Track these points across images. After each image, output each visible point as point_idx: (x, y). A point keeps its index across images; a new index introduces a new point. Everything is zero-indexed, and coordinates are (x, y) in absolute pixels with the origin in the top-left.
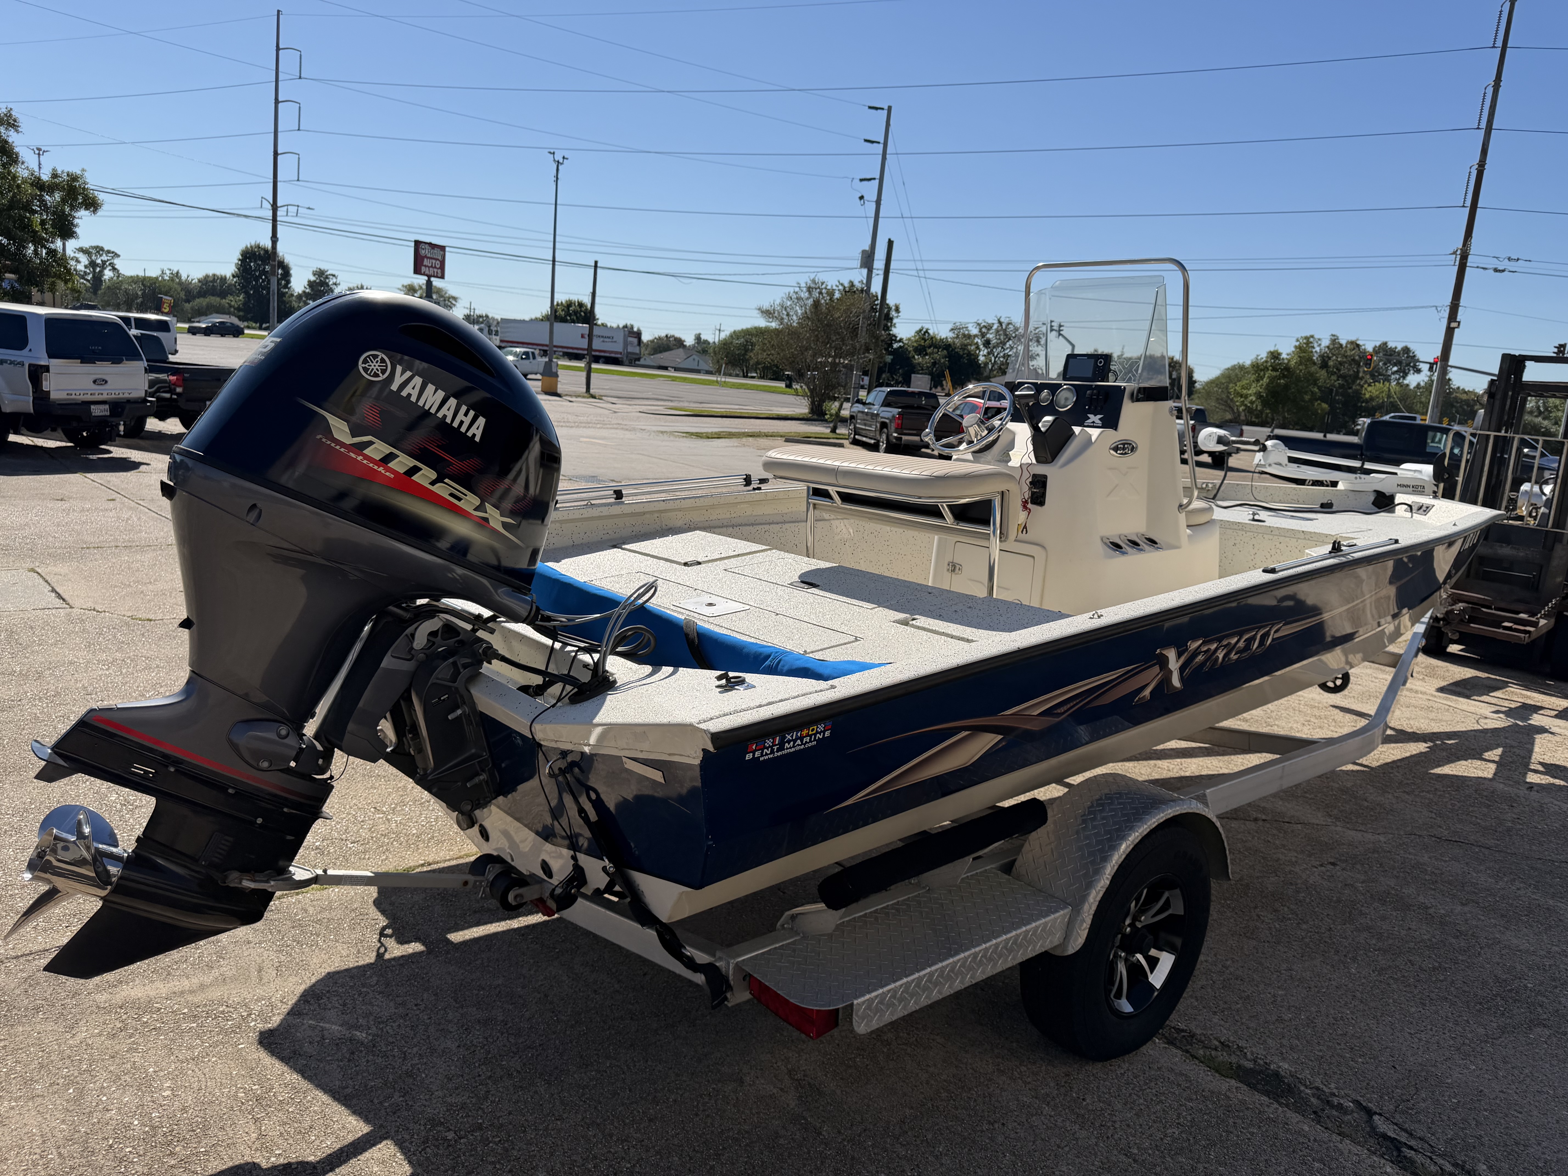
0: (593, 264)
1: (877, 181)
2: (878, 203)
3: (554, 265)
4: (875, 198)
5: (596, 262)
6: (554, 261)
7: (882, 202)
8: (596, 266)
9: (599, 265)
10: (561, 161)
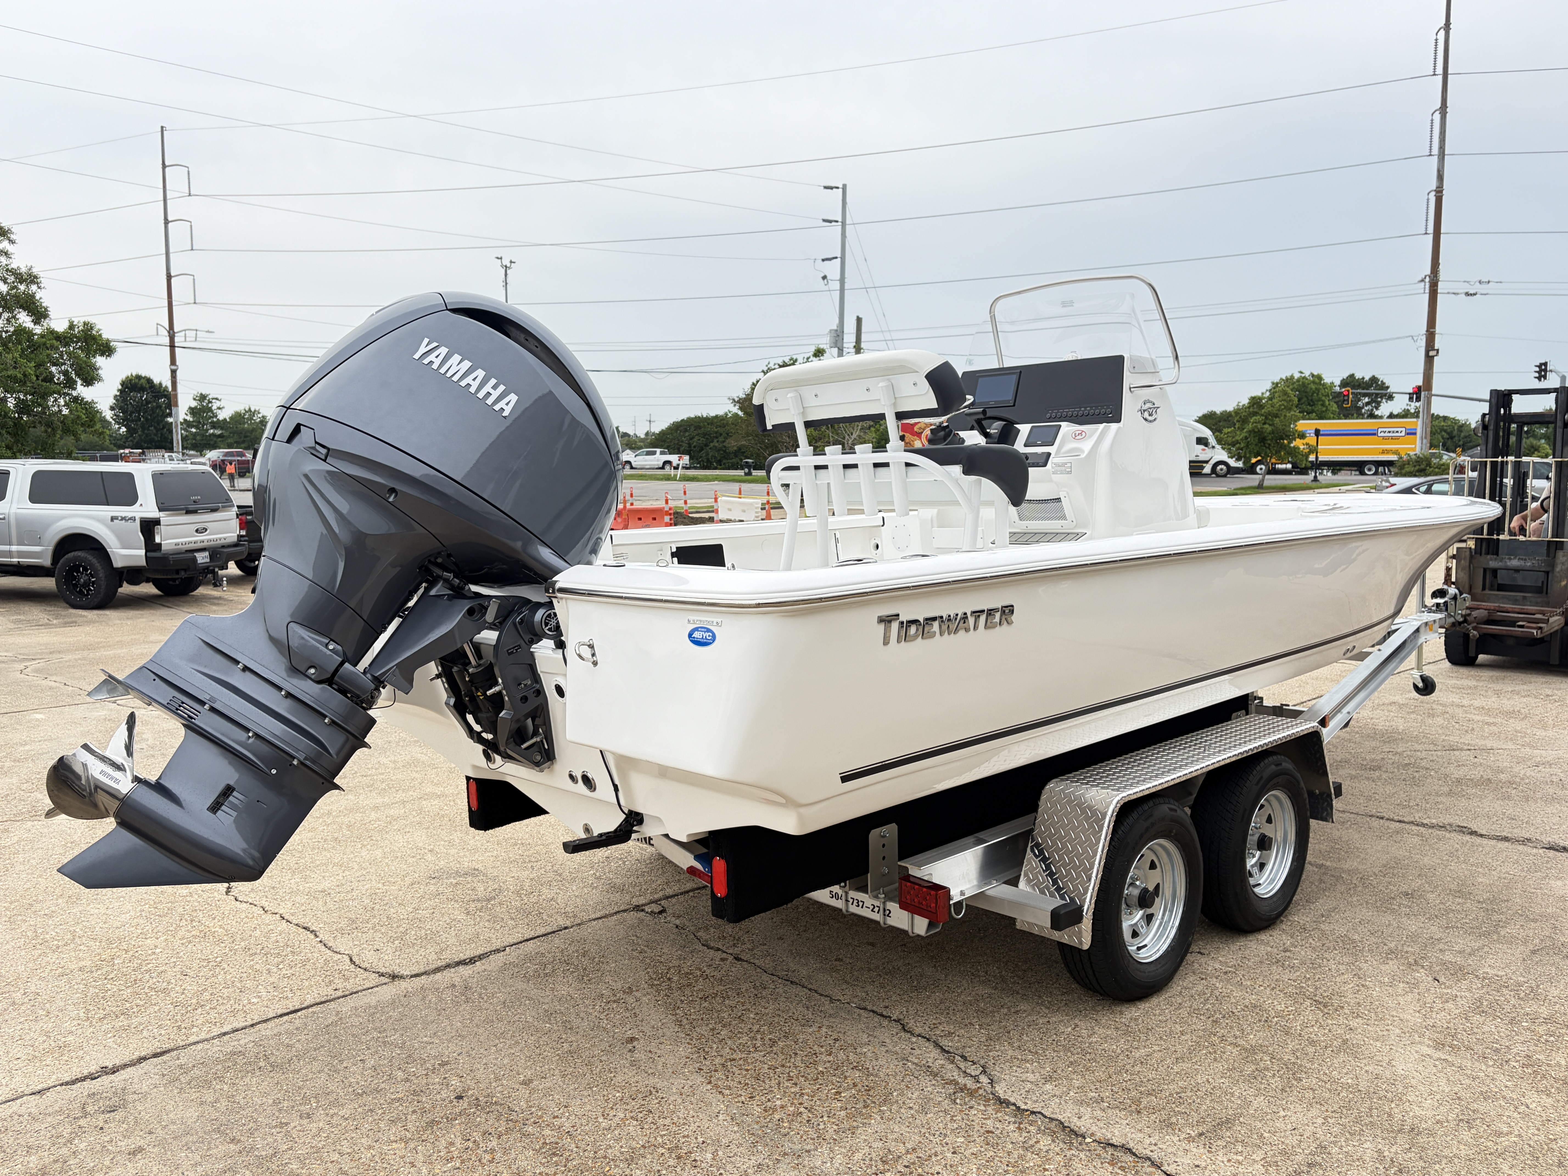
1: (839, 259)
2: (842, 281)
4: (838, 277)
7: (846, 281)
10: (508, 265)
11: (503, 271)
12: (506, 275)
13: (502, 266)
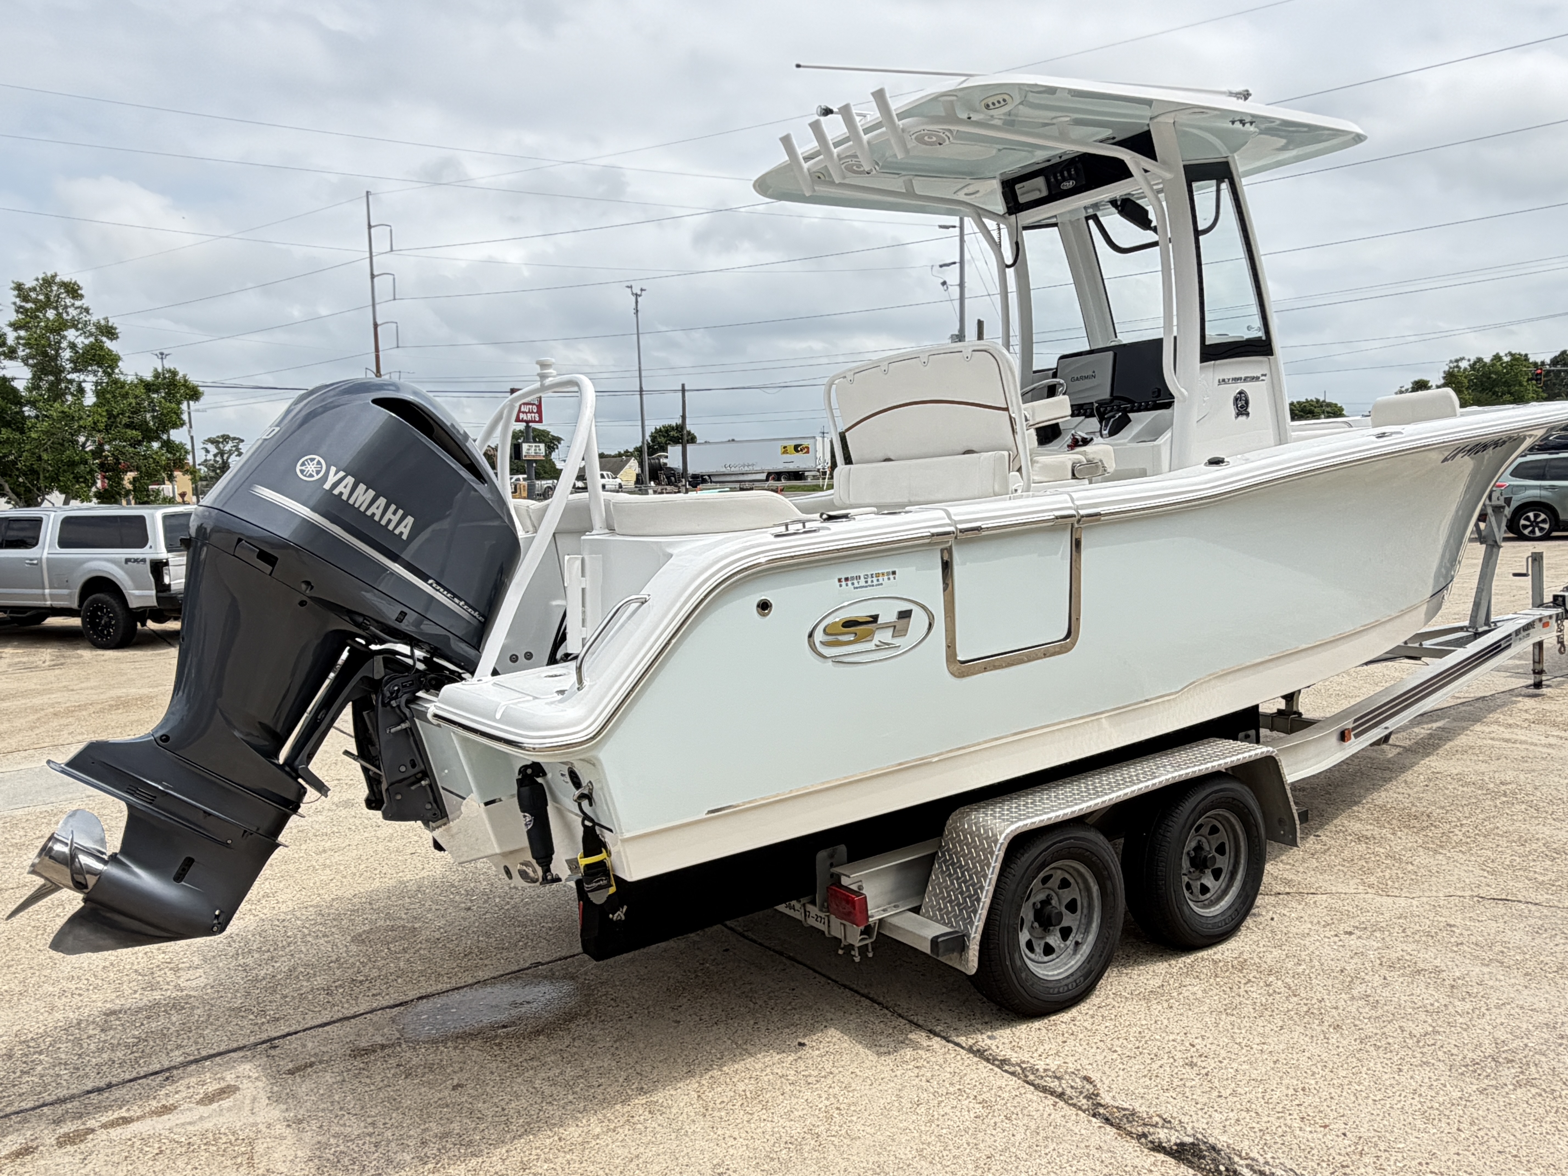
0: (680, 388)
1: (958, 265)
2: (962, 285)
3: (641, 395)
4: (958, 282)
5: (683, 385)
6: (641, 391)
7: (966, 285)
8: (683, 390)
9: (686, 388)
10: (639, 293)
11: (634, 298)
12: (637, 302)
13: (633, 294)
